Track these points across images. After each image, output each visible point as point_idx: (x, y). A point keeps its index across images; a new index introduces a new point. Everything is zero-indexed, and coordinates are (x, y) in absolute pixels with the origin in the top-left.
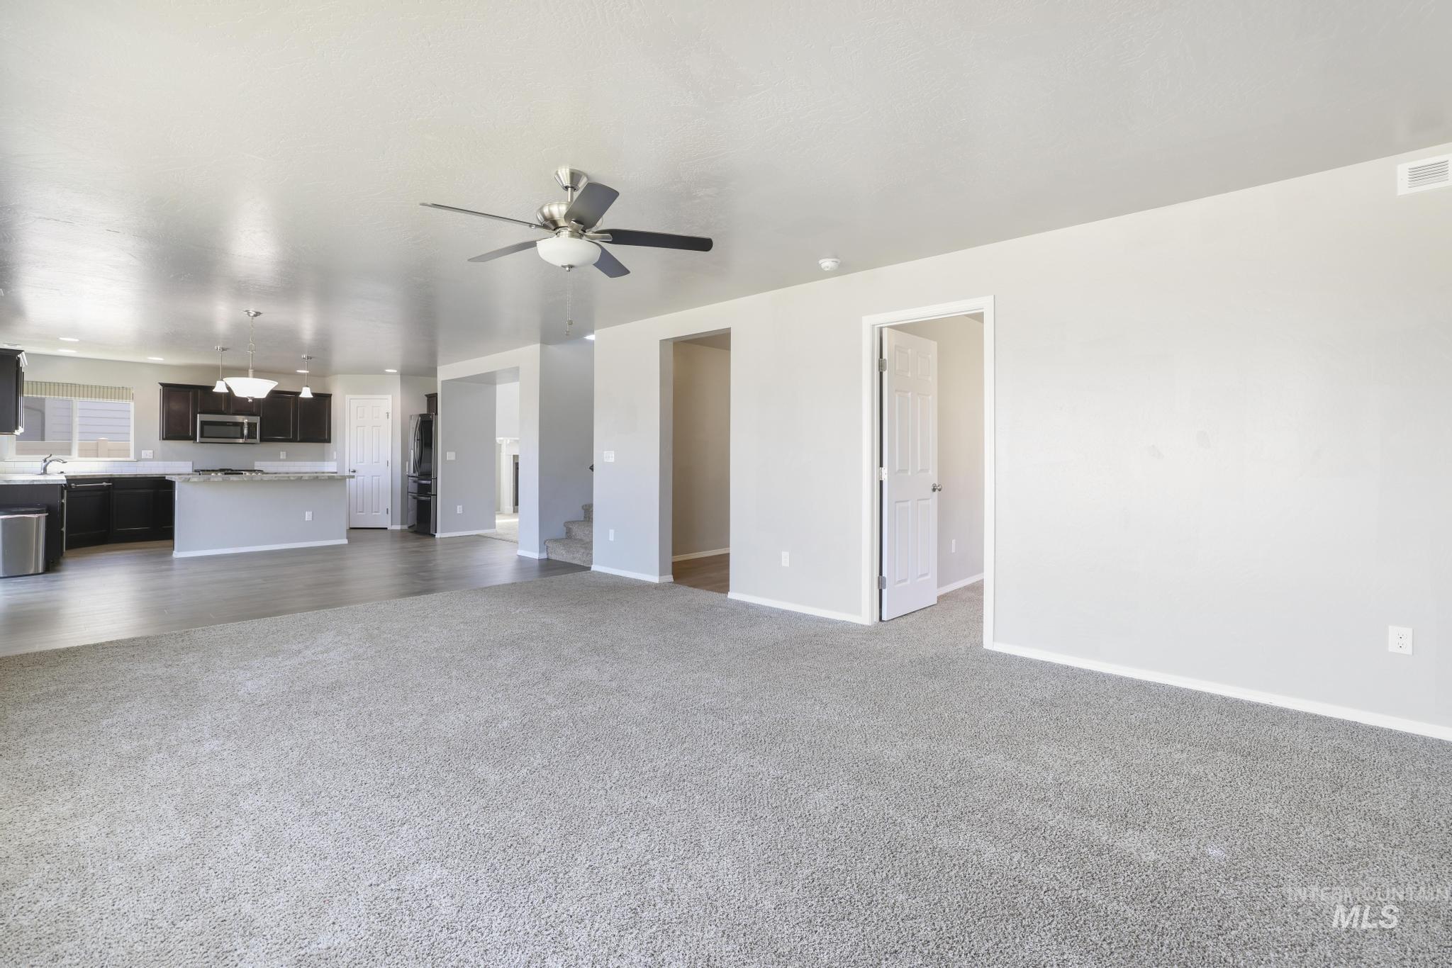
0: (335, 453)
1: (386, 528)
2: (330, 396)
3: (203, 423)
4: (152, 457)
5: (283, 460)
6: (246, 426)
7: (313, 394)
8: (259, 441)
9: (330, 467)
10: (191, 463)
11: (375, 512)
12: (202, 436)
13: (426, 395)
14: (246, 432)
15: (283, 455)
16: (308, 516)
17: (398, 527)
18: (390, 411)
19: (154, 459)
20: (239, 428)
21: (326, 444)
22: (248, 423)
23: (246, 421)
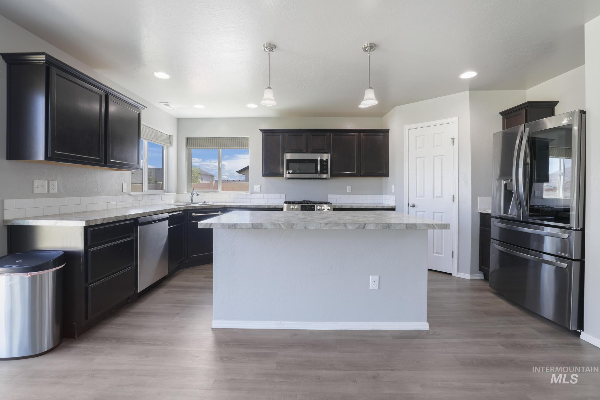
0: (393, 186)
1: (451, 274)
2: (386, 132)
3: (288, 161)
4: (260, 191)
5: (349, 193)
6: (319, 163)
8: (329, 176)
9: (388, 201)
10: (284, 195)
11: (437, 253)
12: (287, 172)
13: (501, 113)
14: (319, 168)
15: (349, 189)
16: (373, 282)
17: (468, 276)
18: (456, 136)
20: (314, 164)
21: (384, 179)
22: (322, 161)
23: (319, 158)
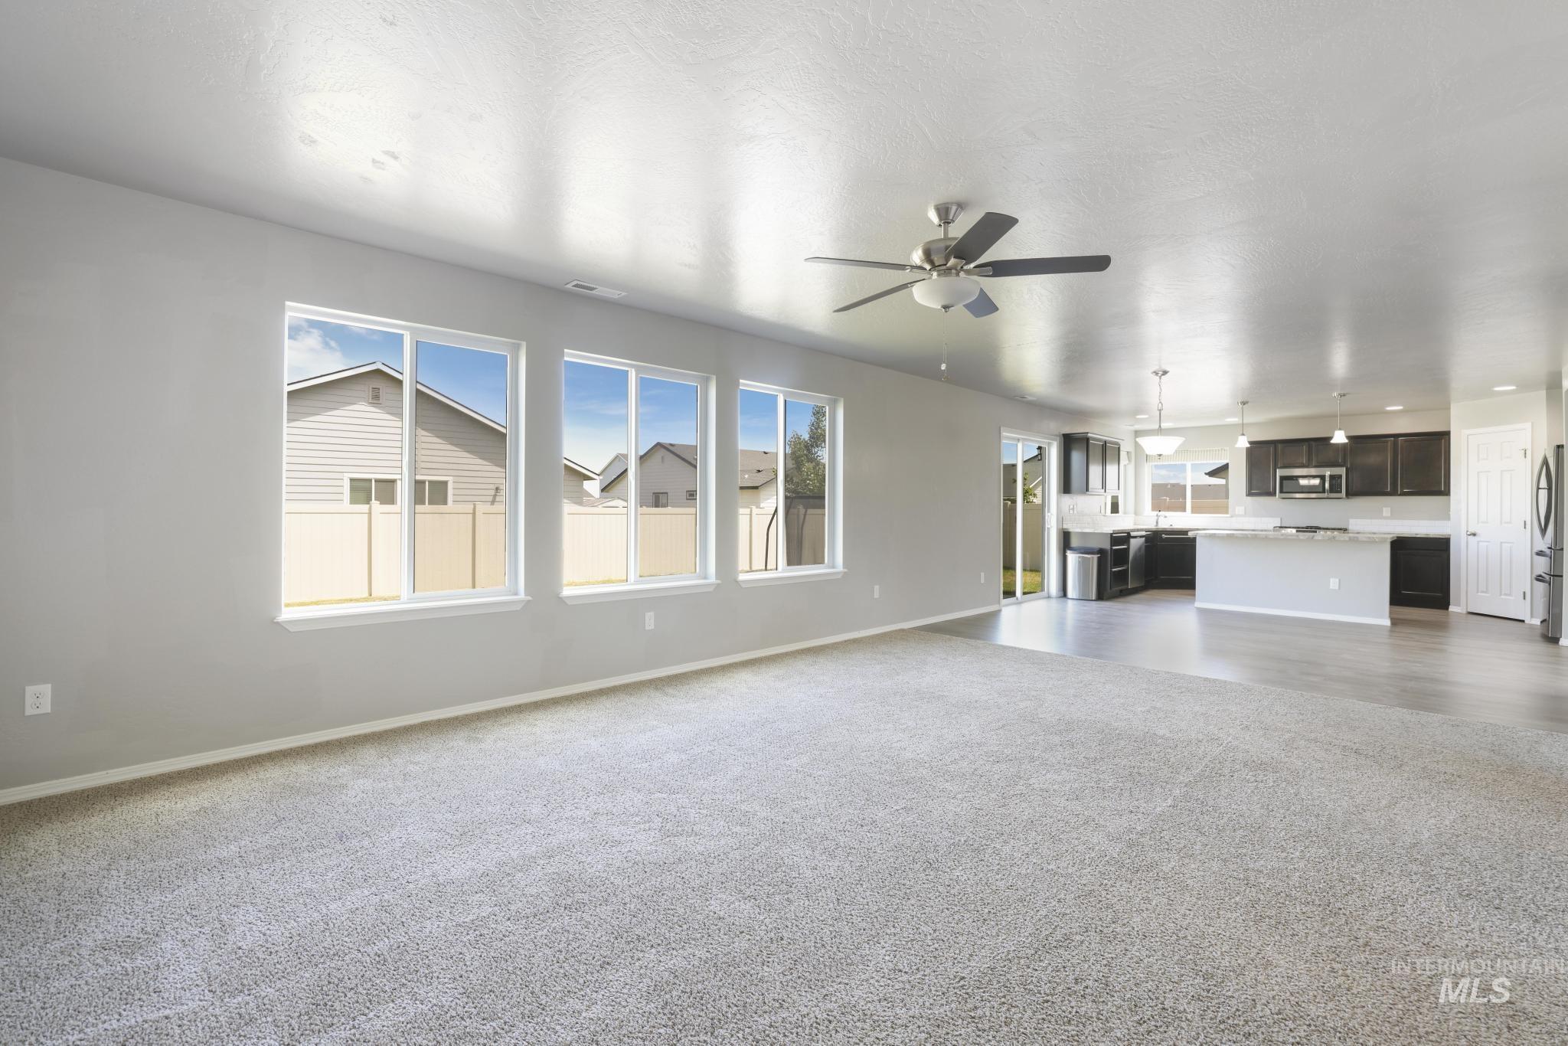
0: (1460, 507)
1: (1523, 620)
2: (1447, 433)
3: (1282, 478)
4: (1243, 513)
5: (1386, 518)
6: (1328, 479)
7: (1348, 437)
8: (1344, 496)
10: (1279, 519)
11: (1505, 595)
12: (1281, 491)
14: (1327, 485)
15: (1386, 512)
16: (1334, 583)
18: (1528, 446)
19: (1246, 514)
21: (1444, 498)
22: (1331, 477)
23: (1328, 474)
